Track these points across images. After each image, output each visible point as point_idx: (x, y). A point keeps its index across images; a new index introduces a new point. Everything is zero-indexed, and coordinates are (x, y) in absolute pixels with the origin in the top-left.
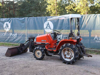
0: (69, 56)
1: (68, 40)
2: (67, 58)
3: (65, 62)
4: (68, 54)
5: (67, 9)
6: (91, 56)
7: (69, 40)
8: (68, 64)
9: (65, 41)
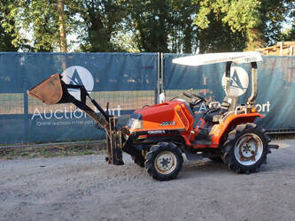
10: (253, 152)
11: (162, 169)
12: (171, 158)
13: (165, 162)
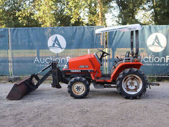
0: (134, 88)
1: (131, 63)
2: (132, 90)
3: (128, 97)
4: (132, 84)
6: (158, 85)
7: (133, 63)
8: (133, 99)
9: (126, 65)
10: (136, 86)
11: (77, 92)
12: (82, 86)
13: (78, 88)
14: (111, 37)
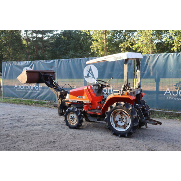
1: (120, 96)
2: (120, 127)
3: (116, 134)
5: (122, 48)
9: (115, 98)
11: (72, 122)
14: (144, 64)
